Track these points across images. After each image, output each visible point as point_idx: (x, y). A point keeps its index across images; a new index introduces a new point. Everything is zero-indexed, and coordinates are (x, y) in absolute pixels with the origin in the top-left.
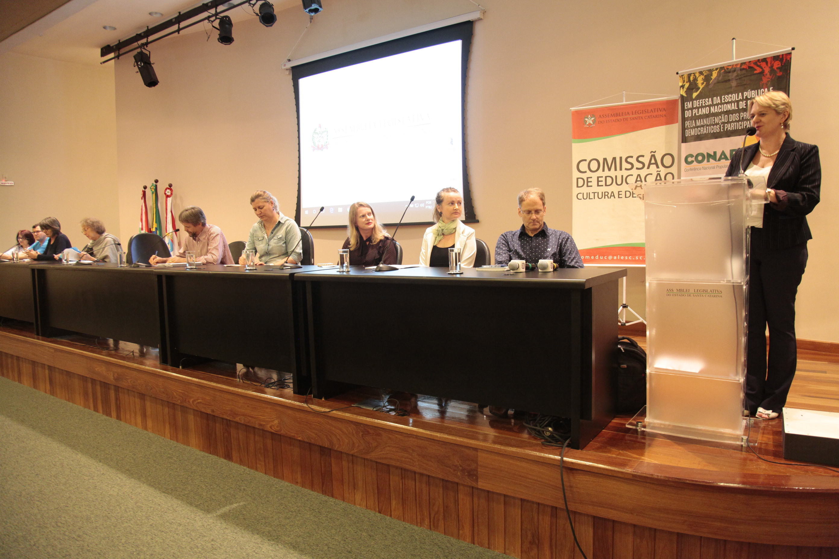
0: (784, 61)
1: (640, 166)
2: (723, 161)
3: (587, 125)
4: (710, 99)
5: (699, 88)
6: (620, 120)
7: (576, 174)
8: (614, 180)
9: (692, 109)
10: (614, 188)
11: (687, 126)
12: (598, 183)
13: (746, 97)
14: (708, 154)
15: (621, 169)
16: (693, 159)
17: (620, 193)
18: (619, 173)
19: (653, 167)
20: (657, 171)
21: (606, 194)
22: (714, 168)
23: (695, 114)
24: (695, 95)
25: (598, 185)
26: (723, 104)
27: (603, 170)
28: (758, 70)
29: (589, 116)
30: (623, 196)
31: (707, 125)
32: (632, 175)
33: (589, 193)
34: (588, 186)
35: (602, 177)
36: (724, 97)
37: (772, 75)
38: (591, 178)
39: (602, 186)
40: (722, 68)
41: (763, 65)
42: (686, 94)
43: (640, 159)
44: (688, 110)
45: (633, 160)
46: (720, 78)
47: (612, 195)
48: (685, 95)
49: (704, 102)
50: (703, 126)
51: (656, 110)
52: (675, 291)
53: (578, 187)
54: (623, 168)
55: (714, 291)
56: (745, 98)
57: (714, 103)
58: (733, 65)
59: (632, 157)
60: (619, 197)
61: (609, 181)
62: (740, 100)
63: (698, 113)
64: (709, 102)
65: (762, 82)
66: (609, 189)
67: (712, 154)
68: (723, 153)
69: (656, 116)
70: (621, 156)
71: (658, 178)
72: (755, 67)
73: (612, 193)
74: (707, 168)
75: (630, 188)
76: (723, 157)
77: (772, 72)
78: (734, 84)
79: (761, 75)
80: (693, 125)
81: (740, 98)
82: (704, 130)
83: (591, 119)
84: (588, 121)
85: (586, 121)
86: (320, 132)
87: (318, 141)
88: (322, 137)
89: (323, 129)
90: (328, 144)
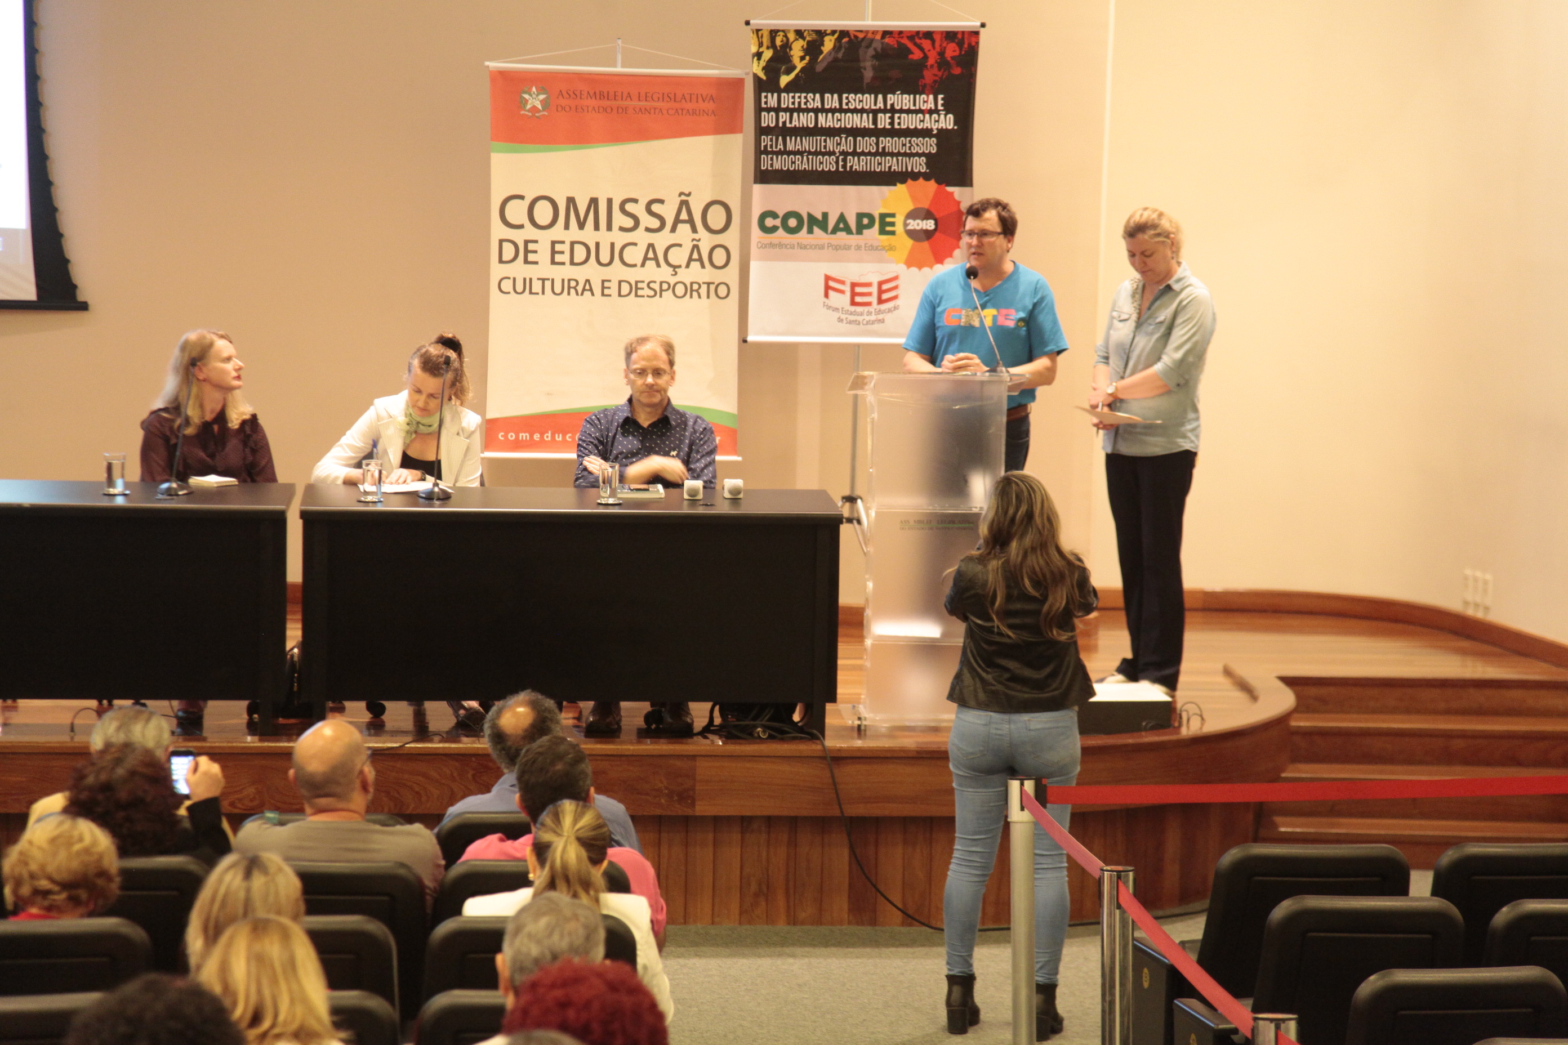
0: (966, 46)
1: (655, 223)
2: (842, 235)
3: (529, 111)
4: (818, 96)
5: (794, 68)
6: (609, 110)
7: (498, 231)
8: (593, 252)
9: (777, 110)
10: (591, 272)
11: (766, 146)
12: (553, 257)
13: (892, 105)
14: (810, 216)
15: (609, 228)
16: (778, 222)
17: (606, 284)
18: (605, 238)
19: (684, 229)
20: (693, 240)
21: (573, 284)
22: (822, 247)
23: (784, 123)
24: (784, 80)
25: (553, 262)
26: (847, 111)
27: (567, 227)
28: (917, 55)
29: (534, 89)
30: (614, 291)
31: (810, 153)
32: (635, 244)
33: (531, 280)
34: (526, 261)
35: (563, 242)
36: (847, 98)
37: (942, 71)
38: (536, 242)
39: (563, 264)
40: (844, 33)
41: (926, 44)
42: (765, 74)
43: (655, 208)
44: (769, 110)
45: (638, 209)
46: (840, 55)
47: (587, 287)
48: (762, 75)
49: (803, 100)
50: (800, 153)
51: (694, 97)
53: (501, 261)
54: (615, 226)
56: (889, 107)
57: (826, 107)
58: (867, 32)
59: (635, 201)
60: (603, 294)
61: (580, 253)
62: (880, 111)
63: (791, 122)
64: (814, 100)
65: (923, 81)
66: (581, 274)
67: (820, 217)
68: (842, 218)
69: (694, 112)
70: (610, 197)
71: (695, 256)
72: (910, 45)
73: (588, 281)
74: (808, 247)
75: (632, 275)
76: (841, 226)
77: (943, 63)
78: (868, 74)
79: (921, 65)
80: (779, 147)
81: (880, 105)
82: (802, 162)
83: (537, 95)
84: (530, 102)
85: (527, 101)
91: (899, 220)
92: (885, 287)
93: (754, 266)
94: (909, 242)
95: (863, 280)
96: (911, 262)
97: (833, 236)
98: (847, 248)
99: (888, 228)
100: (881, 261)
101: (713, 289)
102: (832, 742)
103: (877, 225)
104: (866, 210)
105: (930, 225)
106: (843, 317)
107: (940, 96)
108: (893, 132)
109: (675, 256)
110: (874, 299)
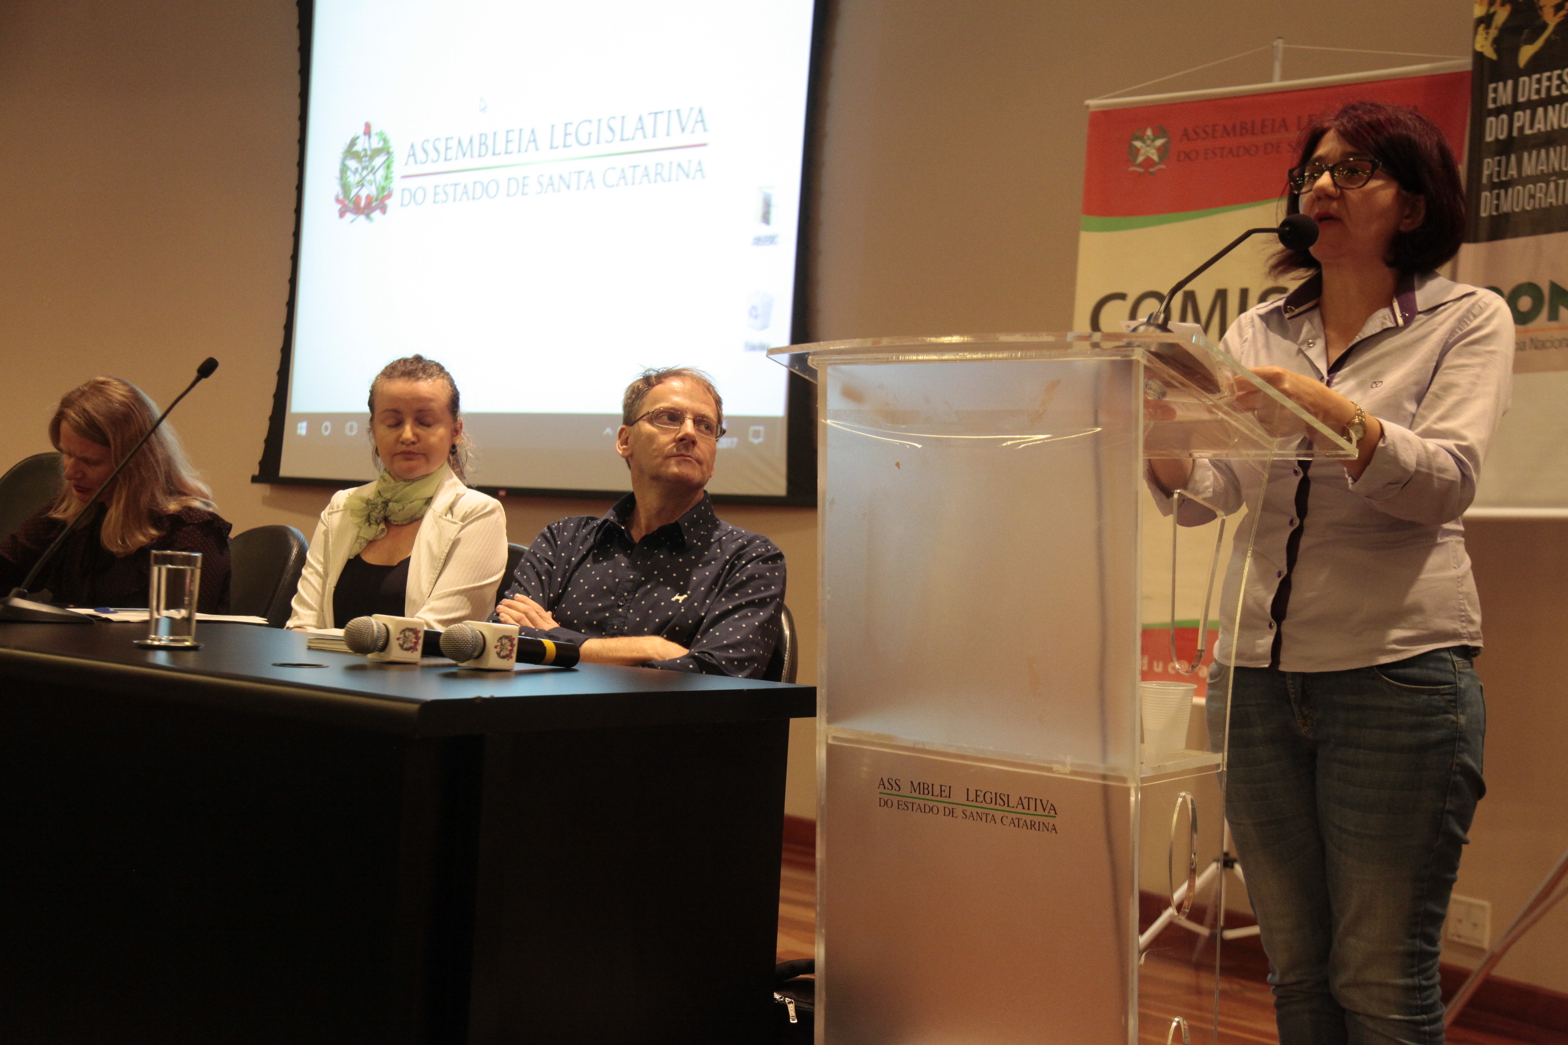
3: (1140, 165)
5: (1544, 27)
6: (1253, 150)
9: (1512, 109)
11: (1490, 176)
14: (1555, 288)
23: (1521, 129)
24: (1526, 53)
29: (1149, 132)
31: (1561, 174)
42: (1497, 51)
44: (1498, 112)
48: (1490, 53)
49: (1556, 82)
50: (1544, 178)
52: (906, 789)
55: (1032, 803)
63: (1532, 126)
70: (1245, 286)
74: (1548, 344)
80: (1510, 172)
82: (1546, 195)
83: (1153, 141)
84: (1142, 151)
85: (1138, 150)
86: (365, 150)
87: (358, 183)
88: (370, 169)
89: (376, 143)
90: (389, 196)
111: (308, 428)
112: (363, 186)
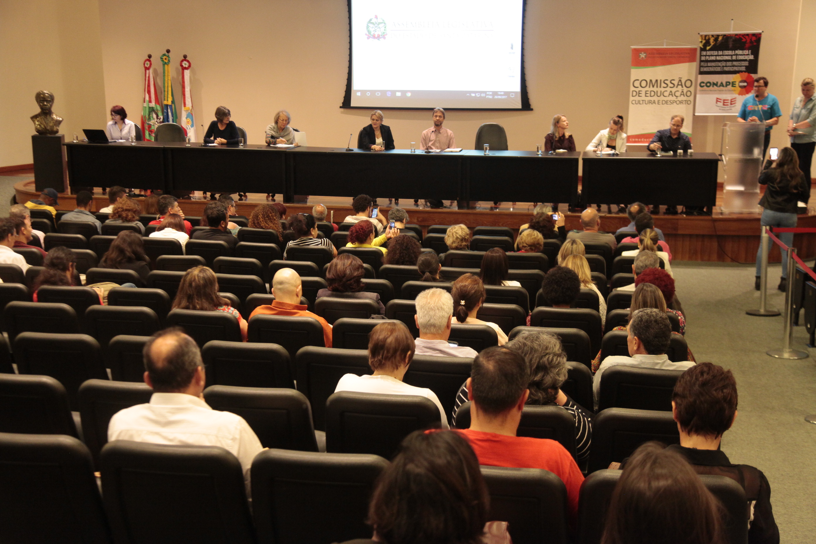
0: (758, 37)
1: (672, 85)
2: (721, 87)
3: (641, 58)
5: (711, 45)
6: (662, 57)
7: (632, 88)
8: (656, 93)
9: (705, 56)
10: (655, 98)
11: (702, 65)
12: (646, 95)
14: (713, 83)
15: (660, 87)
17: (659, 101)
18: (659, 89)
19: (680, 87)
20: (682, 90)
21: (650, 101)
22: (716, 91)
23: (707, 59)
24: (708, 48)
25: (646, 96)
26: (724, 55)
27: (649, 87)
28: (744, 40)
30: (661, 103)
31: (714, 66)
32: (666, 91)
33: (640, 101)
34: (639, 96)
35: (648, 91)
36: (724, 52)
37: (751, 44)
38: (641, 91)
39: (648, 96)
40: (725, 35)
41: (747, 37)
43: (672, 82)
44: (703, 56)
45: (668, 82)
46: (723, 41)
48: (702, 47)
49: (713, 53)
50: (711, 67)
51: (684, 53)
53: (633, 96)
54: (662, 86)
56: (736, 54)
57: (719, 54)
58: (731, 35)
59: (667, 80)
60: (658, 104)
61: (653, 93)
62: (733, 55)
63: (709, 59)
64: (716, 53)
65: (746, 47)
66: (652, 99)
67: (716, 83)
68: (722, 83)
69: (684, 57)
70: (661, 79)
71: (682, 94)
72: (742, 38)
73: (654, 101)
74: (712, 91)
75: (665, 99)
76: (721, 85)
77: (751, 42)
78: (731, 46)
79: (745, 43)
80: (706, 65)
81: (733, 53)
83: (643, 54)
84: (642, 56)
85: (640, 56)
86: (376, 22)
87: (374, 31)
88: (378, 27)
89: (380, 20)
90: (386, 35)
91: (737, 83)
92: (733, 100)
93: (698, 96)
94: (739, 89)
95: (727, 99)
96: (741, 94)
97: (719, 88)
98: (723, 91)
99: (734, 85)
100: (732, 94)
101: (687, 102)
102: (714, 216)
103: (731, 85)
104: (729, 81)
105: (745, 84)
106: (721, 108)
107: (750, 51)
108: (737, 60)
109: (678, 94)
110: (729, 104)
111: (361, 94)
112: (376, 31)
